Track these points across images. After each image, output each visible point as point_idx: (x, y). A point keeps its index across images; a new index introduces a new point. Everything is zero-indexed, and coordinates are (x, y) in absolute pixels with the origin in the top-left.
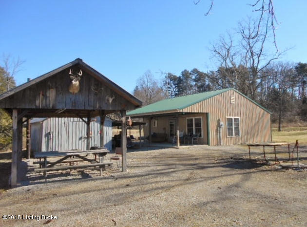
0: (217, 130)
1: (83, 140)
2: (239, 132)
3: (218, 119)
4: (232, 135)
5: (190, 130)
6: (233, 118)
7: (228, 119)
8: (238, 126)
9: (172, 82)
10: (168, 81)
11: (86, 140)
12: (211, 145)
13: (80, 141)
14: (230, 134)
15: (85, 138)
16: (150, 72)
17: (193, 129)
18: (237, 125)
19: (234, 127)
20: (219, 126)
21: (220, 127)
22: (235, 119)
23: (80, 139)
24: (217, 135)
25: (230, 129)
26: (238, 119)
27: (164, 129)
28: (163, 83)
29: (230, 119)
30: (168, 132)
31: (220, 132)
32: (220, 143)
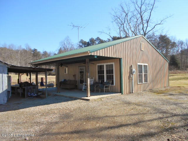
0: (129, 77)
2: (147, 79)
3: (130, 65)
4: (142, 82)
5: (101, 77)
6: (143, 64)
7: (139, 65)
8: (147, 73)
9: (83, 45)
10: (81, 44)
12: (124, 93)
14: (141, 81)
16: (68, 37)
17: (104, 76)
18: (146, 71)
19: (143, 74)
20: (131, 72)
21: (132, 74)
22: (144, 66)
24: (130, 82)
25: (140, 76)
26: (147, 66)
27: (74, 76)
28: (77, 46)
29: (140, 65)
30: (78, 78)
31: (132, 80)
32: (132, 90)
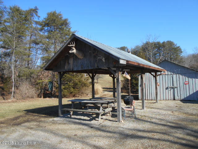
1: (169, 89)
11: (172, 90)
13: (167, 91)
15: (170, 88)
23: (167, 88)
